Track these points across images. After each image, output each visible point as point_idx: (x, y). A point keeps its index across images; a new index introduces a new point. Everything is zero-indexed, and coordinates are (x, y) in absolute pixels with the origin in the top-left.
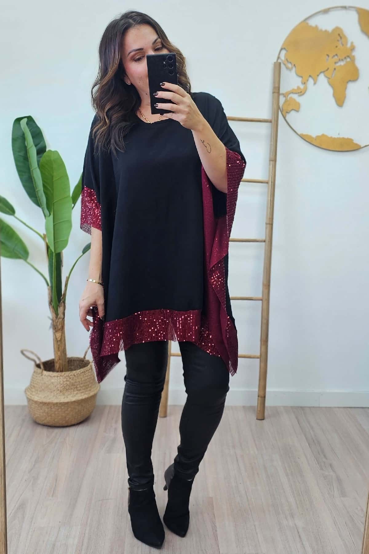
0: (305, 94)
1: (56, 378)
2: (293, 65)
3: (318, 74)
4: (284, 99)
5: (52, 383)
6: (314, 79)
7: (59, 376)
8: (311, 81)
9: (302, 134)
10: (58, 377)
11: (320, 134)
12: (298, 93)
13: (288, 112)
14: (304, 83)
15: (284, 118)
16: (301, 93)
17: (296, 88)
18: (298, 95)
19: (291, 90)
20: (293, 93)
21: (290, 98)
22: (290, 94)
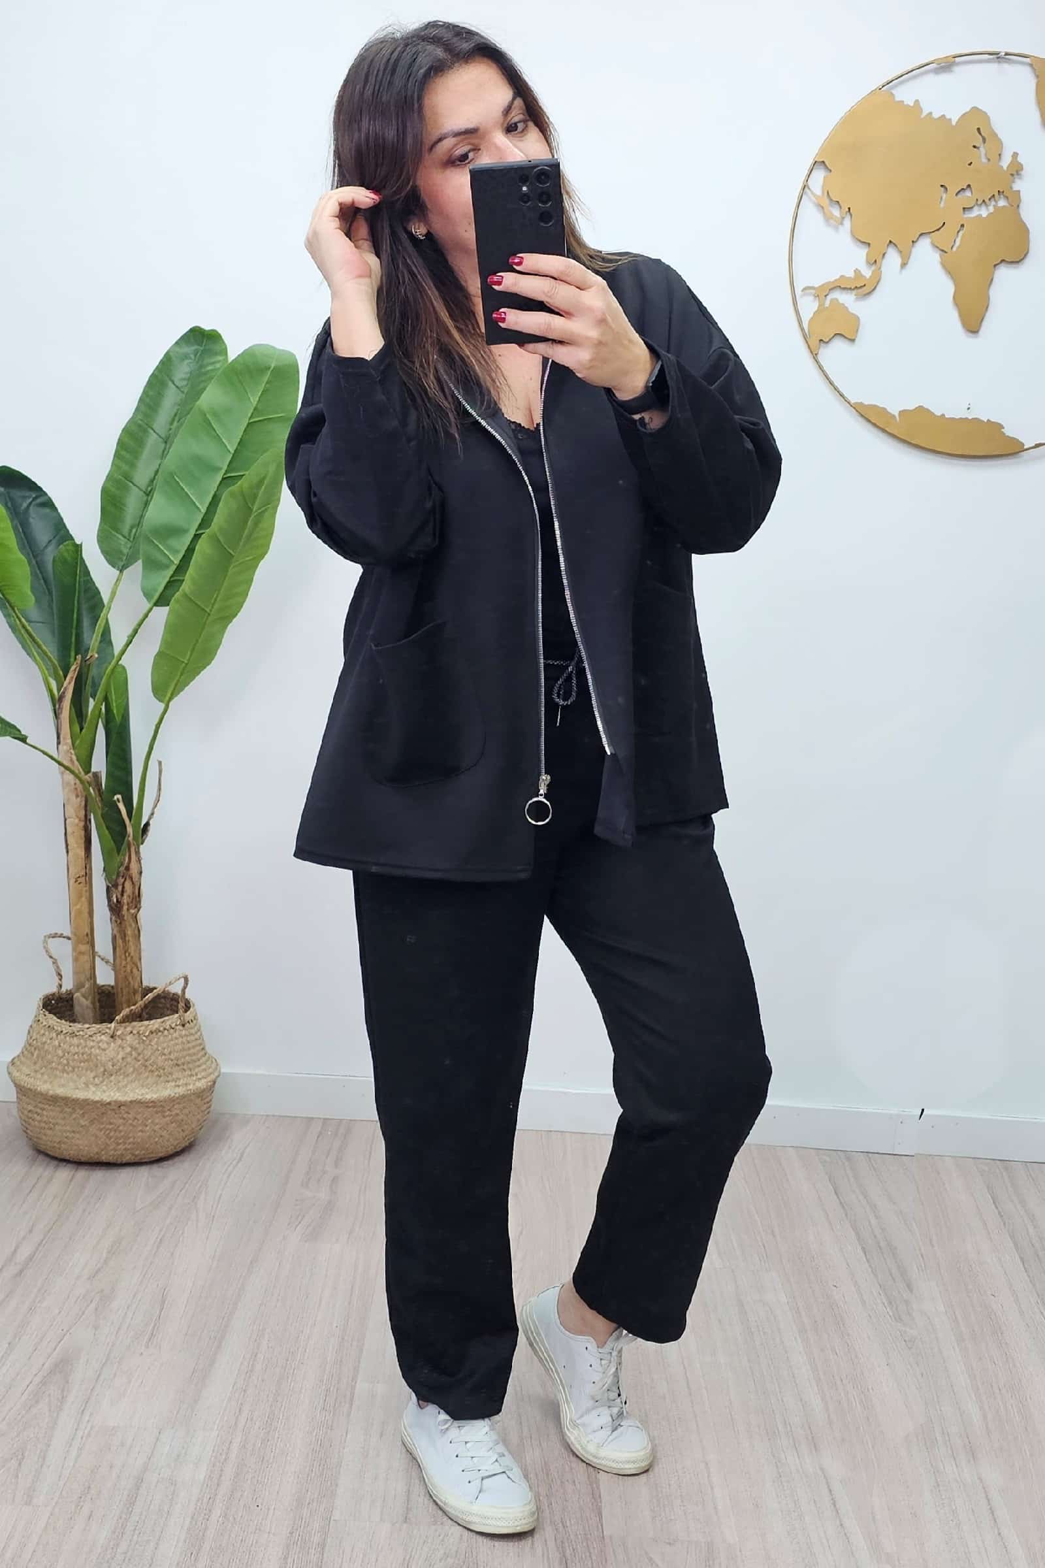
0: (875, 294)
2: (847, 210)
3: (915, 240)
4: (816, 303)
6: (901, 252)
8: (893, 258)
9: (861, 403)
11: (911, 407)
12: (857, 288)
13: (825, 340)
14: (874, 262)
15: (815, 357)
16: (864, 288)
17: (851, 274)
18: (855, 295)
19: (836, 280)
20: (840, 287)
21: (832, 300)
22: (831, 289)
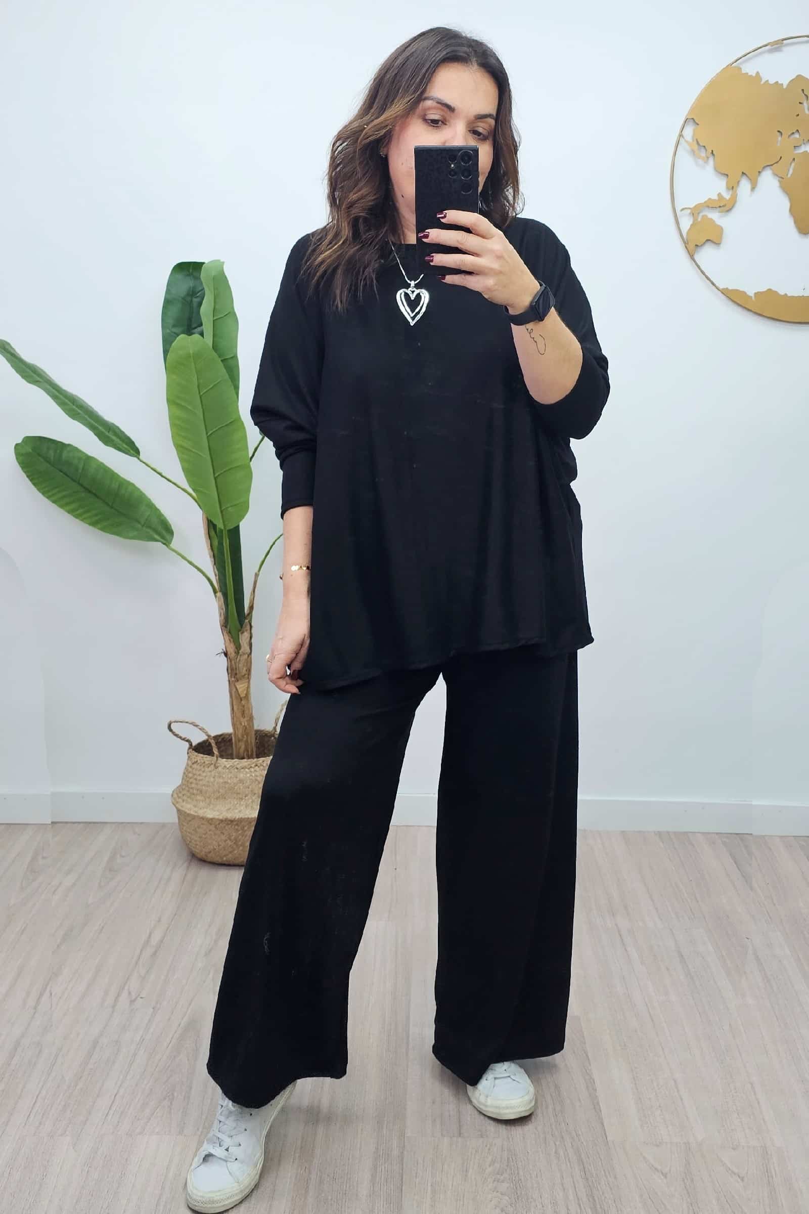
0: (734, 210)
1: (247, 770)
2: (711, 152)
3: (760, 171)
5: (241, 781)
6: (750, 180)
7: (253, 766)
8: (745, 185)
9: (727, 289)
10: (251, 767)
13: (700, 245)
14: (732, 188)
15: (692, 257)
16: (726, 206)
17: (715, 197)
19: (705, 202)
20: (708, 207)
21: (703, 216)
22: (701, 209)
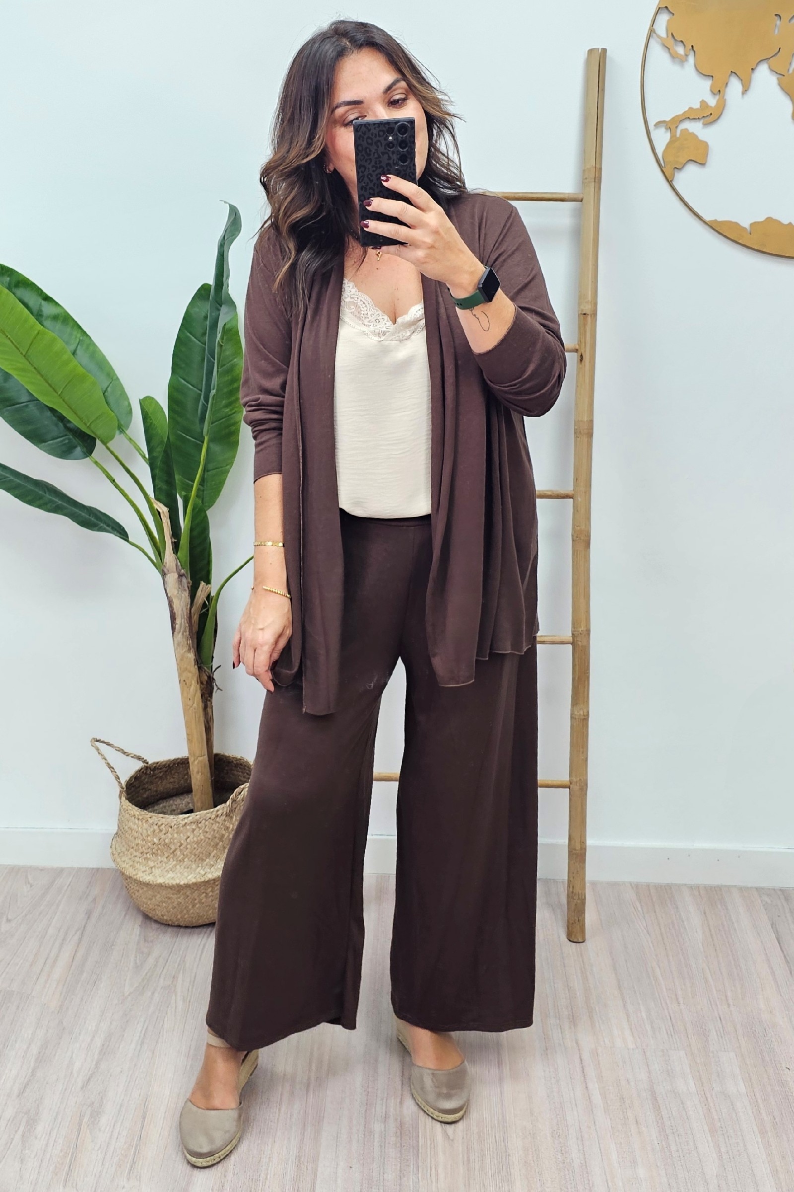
0: (719, 121)
2: (689, 50)
3: (754, 67)
4: (668, 136)
6: (742, 80)
8: (735, 87)
9: (716, 220)
11: (761, 219)
12: (704, 117)
13: (680, 166)
14: (718, 91)
15: (670, 182)
16: (711, 116)
17: (697, 106)
18: (703, 124)
19: (685, 112)
20: (689, 118)
21: (682, 131)
22: (681, 121)
